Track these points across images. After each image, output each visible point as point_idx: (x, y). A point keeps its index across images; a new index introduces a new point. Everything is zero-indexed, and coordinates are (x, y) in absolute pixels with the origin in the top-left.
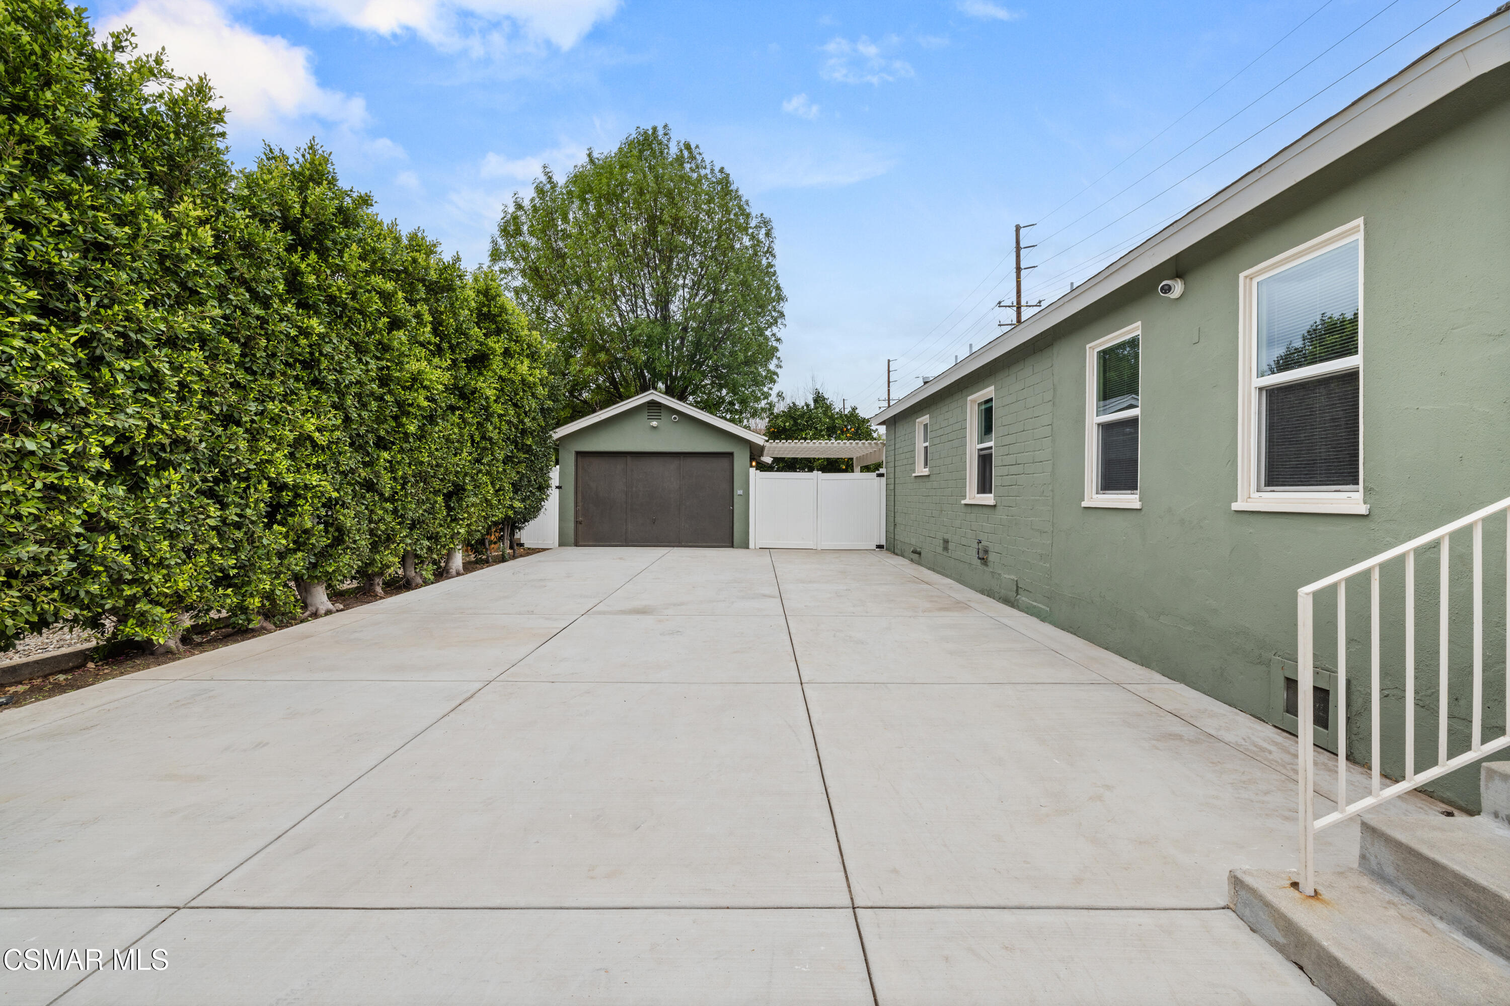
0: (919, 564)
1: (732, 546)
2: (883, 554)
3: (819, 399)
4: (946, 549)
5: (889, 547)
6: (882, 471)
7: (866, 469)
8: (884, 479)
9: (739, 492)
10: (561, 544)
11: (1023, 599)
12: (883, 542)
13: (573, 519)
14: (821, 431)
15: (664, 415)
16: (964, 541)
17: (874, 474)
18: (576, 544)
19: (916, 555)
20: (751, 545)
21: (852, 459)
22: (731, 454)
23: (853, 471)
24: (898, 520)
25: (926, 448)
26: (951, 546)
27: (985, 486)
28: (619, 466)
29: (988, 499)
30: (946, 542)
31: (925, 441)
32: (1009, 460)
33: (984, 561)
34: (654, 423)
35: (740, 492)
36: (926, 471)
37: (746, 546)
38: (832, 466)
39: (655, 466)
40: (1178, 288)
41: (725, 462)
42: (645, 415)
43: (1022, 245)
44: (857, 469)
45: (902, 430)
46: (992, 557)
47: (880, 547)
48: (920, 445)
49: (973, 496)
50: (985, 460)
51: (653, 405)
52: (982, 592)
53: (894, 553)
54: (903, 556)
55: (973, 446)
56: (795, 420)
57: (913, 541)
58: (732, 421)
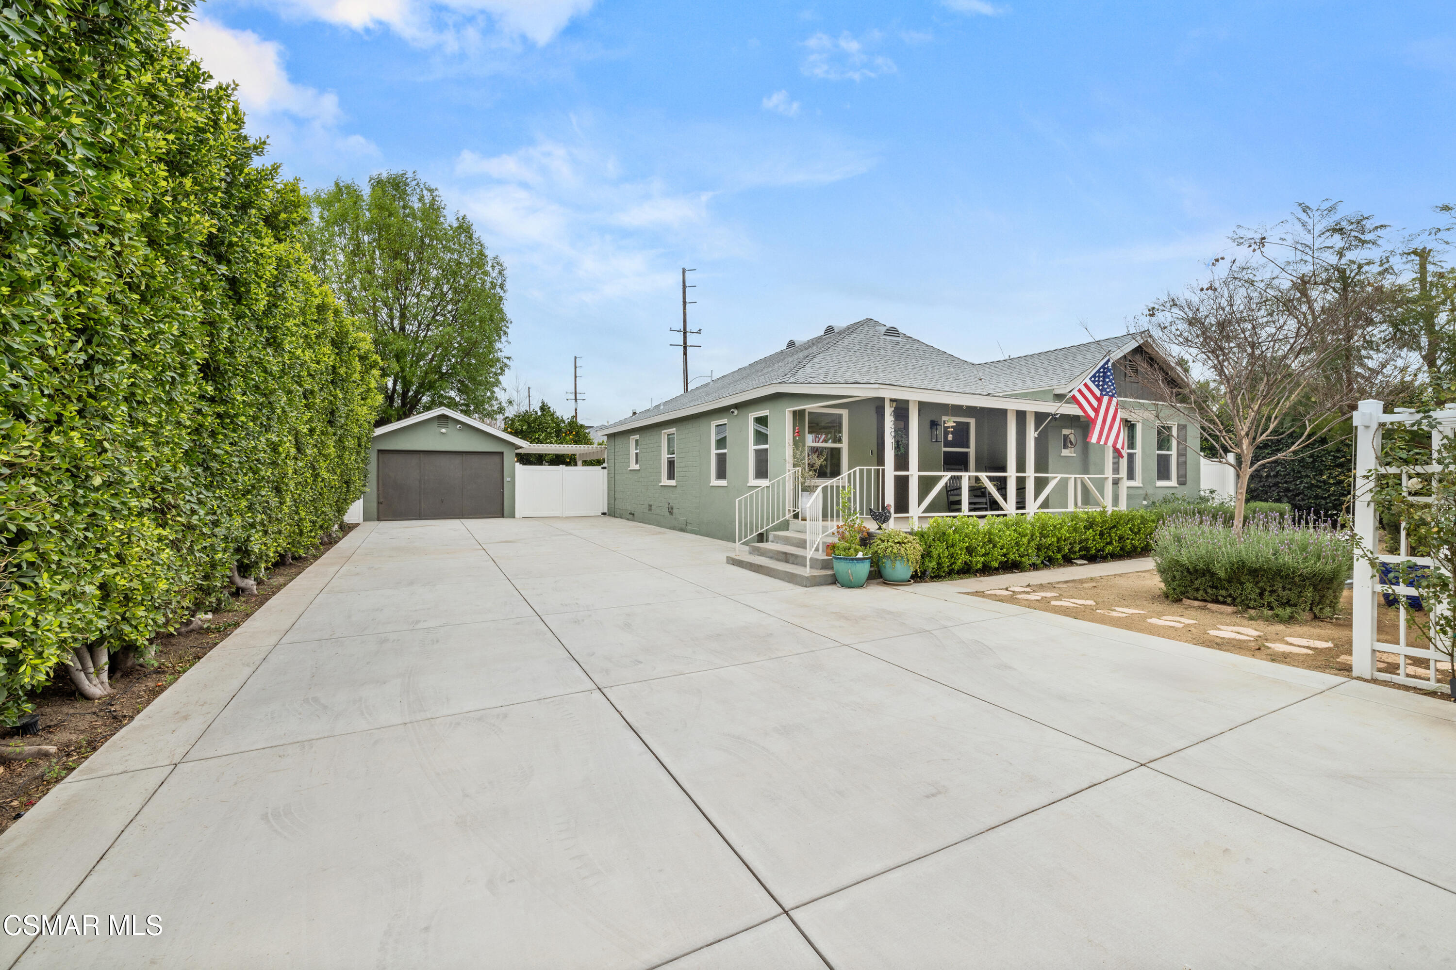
0: (633, 520)
1: (503, 517)
2: (607, 519)
3: (544, 408)
4: (650, 510)
5: (612, 512)
6: (605, 465)
7: (586, 463)
8: (606, 470)
9: (507, 479)
10: (366, 519)
11: (689, 527)
12: (606, 511)
13: (376, 500)
14: (551, 433)
15: (451, 424)
16: (661, 505)
17: (600, 467)
18: (379, 519)
19: (632, 516)
20: (517, 515)
21: (575, 455)
22: (502, 453)
23: (576, 465)
24: (617, 496)
25: (637, 454)
26: (653, 508)
27: (671, 476)
28: (414, 460)
29: (673, 483)
30: (650, 506)
31: (636, 449)
32: (682, 464)
33: (671, 513)
34: (443, 430)
35: (509, 479)
36: (637, 467)
37: (513, 516)
38: (558, 460)
39: (443, 461)
40: (736, 412)
41: (497, 459)
42: (436, 424)
43: (687, 284)
44: (580, 463)
45: (619, 441)
46: (675, 511)
47: (604, 514)
48: (633, 451)
49: (665, 481)
50: (671, 463)
51: (443, 418)
52: (670, 528)
53: (614, 516)
54: (621, 518)
55: (665, 456)
56: (529, 424)
57: (629, 508)
58: (490, 425)
